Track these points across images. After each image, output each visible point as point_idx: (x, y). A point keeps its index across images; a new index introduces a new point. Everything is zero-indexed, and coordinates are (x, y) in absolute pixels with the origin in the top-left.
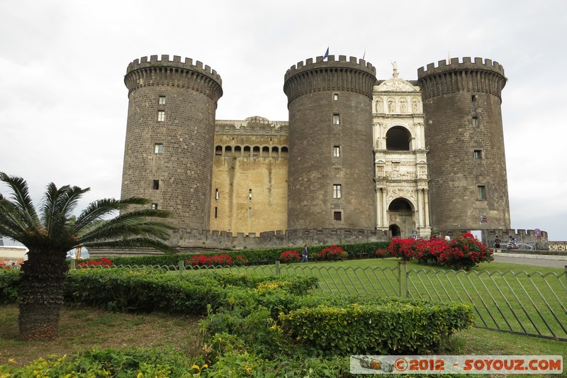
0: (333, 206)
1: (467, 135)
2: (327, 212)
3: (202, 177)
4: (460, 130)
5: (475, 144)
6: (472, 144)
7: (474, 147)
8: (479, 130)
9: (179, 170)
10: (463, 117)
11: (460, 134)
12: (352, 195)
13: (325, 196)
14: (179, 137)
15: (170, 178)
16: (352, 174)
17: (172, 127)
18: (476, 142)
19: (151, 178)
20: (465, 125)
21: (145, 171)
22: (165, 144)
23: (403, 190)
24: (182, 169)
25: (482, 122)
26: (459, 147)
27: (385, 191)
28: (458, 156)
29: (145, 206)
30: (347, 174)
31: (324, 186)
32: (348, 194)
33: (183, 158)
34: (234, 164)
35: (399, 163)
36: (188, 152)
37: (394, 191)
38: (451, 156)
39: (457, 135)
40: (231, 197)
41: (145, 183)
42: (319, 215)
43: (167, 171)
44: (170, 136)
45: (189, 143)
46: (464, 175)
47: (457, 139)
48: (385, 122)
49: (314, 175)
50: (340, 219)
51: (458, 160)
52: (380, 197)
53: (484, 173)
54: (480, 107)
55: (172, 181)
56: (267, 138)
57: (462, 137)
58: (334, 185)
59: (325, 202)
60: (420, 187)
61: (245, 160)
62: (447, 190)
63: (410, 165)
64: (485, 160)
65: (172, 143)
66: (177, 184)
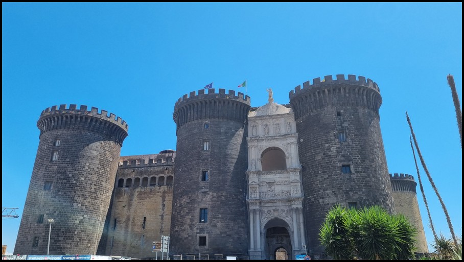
0: (198, 231)
1: (334, 149)
2: (192, 237)
3: (91, 208)
4: (327, 145)
5: (342, 158)
6: (339, 158)
7: (342, 162)
8: (347, 144)
9: (64, 204)
10: (329, 133)
11: (327, 150)
12: (218, 218)
13: (192, 220)
14: (68, 173)
15: (55, 212)
16: (219, 197)
17: (62, 165)
18: (343, 156)
19: (37, 213)
20: (332, 140)
21: (34, 206)
22: (54, 181)
23: (278, 210)
24: (68, 202)
25: (349, 135)
26: (326, 163)
27: (258, 213)
28: (325, 172)
29: (29, 239)
30: (214, 197)
31: (191, 210)
32: (215, 217)
33: (70, 192)
34: (132, 195)
35: (274, 183)
36: (77, 186)
37: (269, 211)
38: (320, 172)
39: (324, 150)
40: (127, 226)
41: (32, 217)
42: (186, 241)
43: (53, 205)
44: (60, 173)
45: (78, 178)
46: (333, 192)
47: (324, 154)
48: (259, 144)
49: (185, 200)
50: (205, 244)
51: (326, 176)
52: (253, 219)
53: (355, 188)
54: (346, 121)
55: (56, 214)
56: (163, 169)
57: (329, 152)
58: (201, 209)
59: (191, 226)
60: (294, 206)
61: (143, 190)
62: (318, 208)
63: (285, 184)
64: (356, 174)
65: (61, 179)
66: (61, 217)
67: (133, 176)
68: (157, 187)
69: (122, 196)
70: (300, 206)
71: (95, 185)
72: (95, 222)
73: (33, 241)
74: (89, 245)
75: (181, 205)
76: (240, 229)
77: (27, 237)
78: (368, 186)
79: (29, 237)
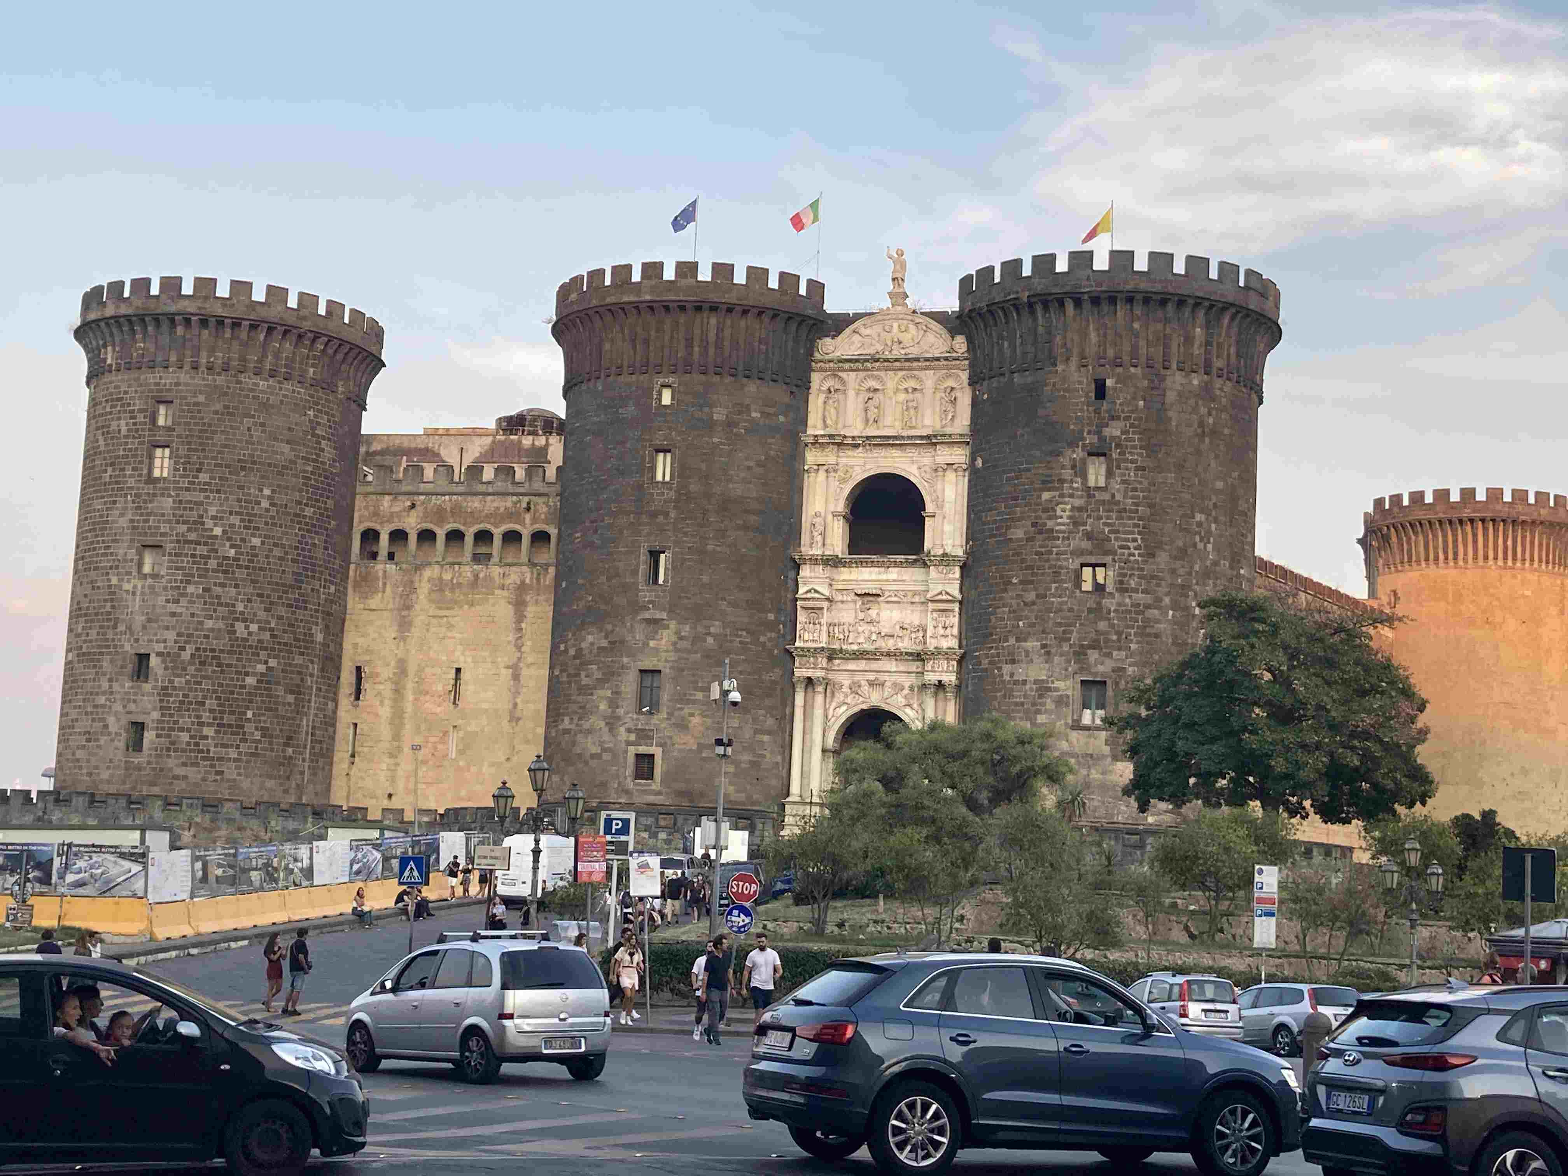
0: (633, 737)
1: (1064, 512)
2: (615, 756)
3: (287, 638)
4: (1046, 496)
5: (1086, 545)
6: (1078, 542)
7: (1081, 552)
8: (1106, 496)
9: (209, 624)
10: (1059, 454)
12: (694, 702)
13: (613, 704)
14: (209, 523)
15: (182, 649)
16: (697, 639)
17: (187, 496)
18: (1089, 536)
19: (127, 647)
20: (1062, 481)
21: (115, 627)
22: (169, 547)
23: (882, 685)
24: (217, 618)
25: (1119, 467)
26: (1037, 553)
27: (820, 689)
28: (1031, 582)
29: (113, 728)
30: (681, 638)
31: (613, 674)
32: (682, 699)
33: (223, 585)
34: (411, 588)
35: (879, 595)
36: (239, 567)
37: (855, 689)
38: (1015, 581)
39: (1035, 511)
40: (398, 692)
41: (112, 661)
42: (593, 763)
43: (174, 628)
44: (184, 522)
45: (243, 540)
46: (1044, 646)
47: (1034, 525)
48: (843, 461)
49: (592, 639)
50: (651, 777)
51: (1031, 596)
52: (805, 706)
53: (1107, 641)
54: (1118, 418)
55: (186, 655)
56: (515, 503)
57: (1050, 518)
58: (642, 671)
59: (612, 722)
60: (932, 677)
61: (447, 576)
62: (996, 691)
63: (912, 603)
64: (1117, 595)
65: (190, 542)
66: (202, 663)
67: (412, 523)
68: (496, 571)
69: (376, 592)
70: (950, 678)
71: (294, 561)
72: (302, 680)
73: (124, 735)
74: (290, 750)
75: (579, 653)
76: (759, 737)
77: (103, 720)
78: (1149, 635)
79: (111, 720)
